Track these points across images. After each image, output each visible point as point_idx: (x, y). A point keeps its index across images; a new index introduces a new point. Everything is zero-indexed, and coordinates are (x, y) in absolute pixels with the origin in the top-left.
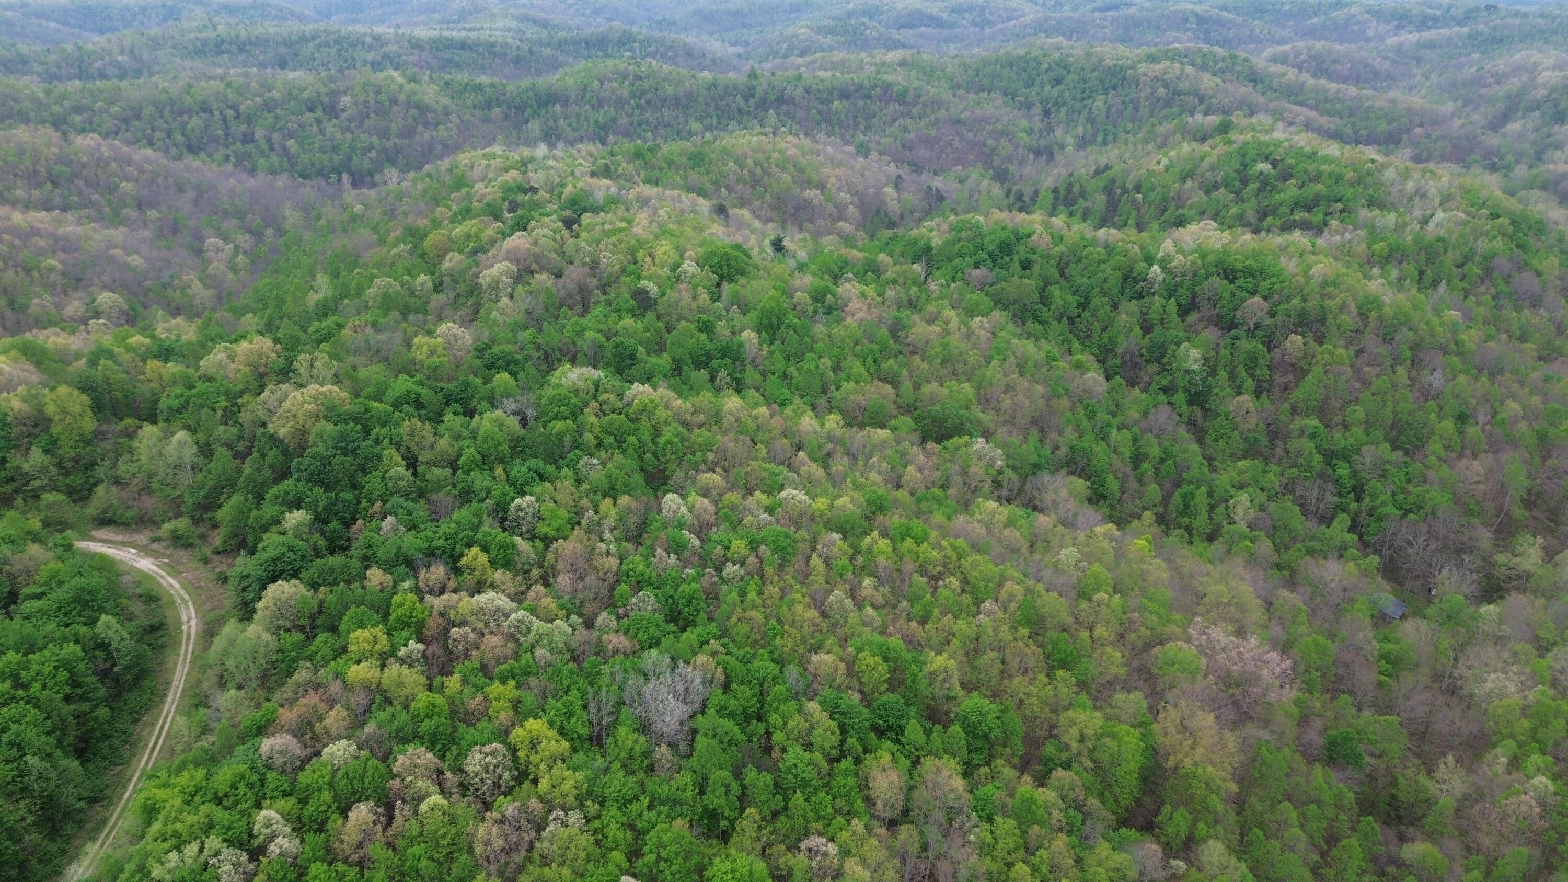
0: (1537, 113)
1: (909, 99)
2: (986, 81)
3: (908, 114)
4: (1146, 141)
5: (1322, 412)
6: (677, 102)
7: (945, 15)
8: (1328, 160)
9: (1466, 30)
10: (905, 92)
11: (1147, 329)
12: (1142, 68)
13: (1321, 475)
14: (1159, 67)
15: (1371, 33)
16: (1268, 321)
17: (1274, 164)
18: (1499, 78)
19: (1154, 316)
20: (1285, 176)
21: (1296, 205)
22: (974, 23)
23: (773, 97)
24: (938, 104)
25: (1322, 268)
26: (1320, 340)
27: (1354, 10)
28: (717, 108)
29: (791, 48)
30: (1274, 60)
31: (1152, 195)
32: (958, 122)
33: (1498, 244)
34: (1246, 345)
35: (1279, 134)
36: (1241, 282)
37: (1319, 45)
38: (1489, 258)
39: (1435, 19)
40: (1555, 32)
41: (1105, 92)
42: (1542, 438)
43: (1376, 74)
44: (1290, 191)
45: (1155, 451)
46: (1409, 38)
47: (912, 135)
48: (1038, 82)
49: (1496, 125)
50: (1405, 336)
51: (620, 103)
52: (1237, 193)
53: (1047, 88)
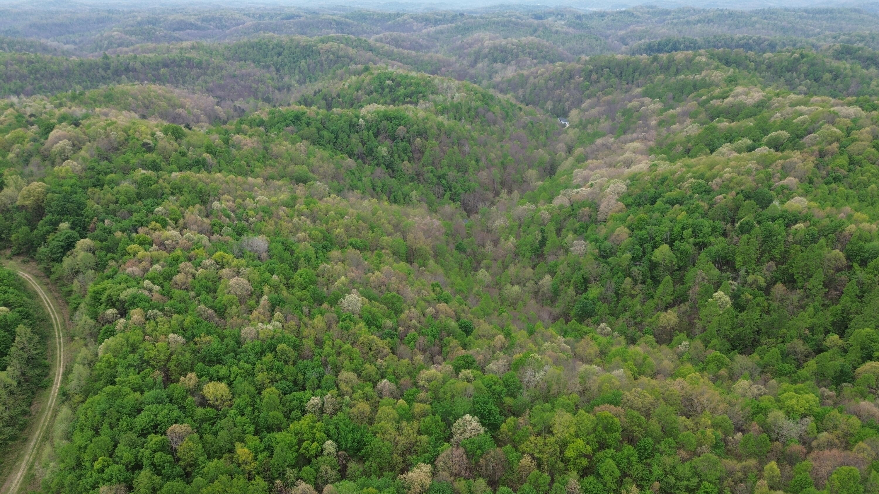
0: (486, 59)
1: (204, 66)
2: (242, 55)
3: (205, 74)
4: (333, 78)
5: (433, 164)
6: (62, 75)
7: (199, 23)
8: (412, 78)
9: (453, 25)
10: (201, 63)
11: (364, 144)
12: (320, 45)
13: (437, 184)
14: (328, 45)
15: (415, 28)
16: (407, 135)
17: (393, 81)
18: (470, 45)
19: (365, 138)
20: (399, 85)
21: (405, 96)
22: (217, 27)
23: (123, 69)
24: (220, 68)
25: (421, 114)
26: (426, 140)
27: (406, 17)
28: (88, 76)
29: (110, 44)
30: (376, 40)
31: (346, 99)
32: (234, 76)
33: (479, 103)
34: (401, 144)
35: (390, 70)
36: (394, 122)
37: (395, 34)
38: (476, 108)
39: (440, 20)
40: (487, 25)
41: (305, 58)
42: (503, 163)
43: (421, 46)
44: (402, 91)
45: (380, 184)
46: (432, 29)
47: (211, 84)
48: (269, 54)
49: (473, 64)
50: (454, 135)
51: (23, 78)
52: (381, 94)
53: (275, 58)
